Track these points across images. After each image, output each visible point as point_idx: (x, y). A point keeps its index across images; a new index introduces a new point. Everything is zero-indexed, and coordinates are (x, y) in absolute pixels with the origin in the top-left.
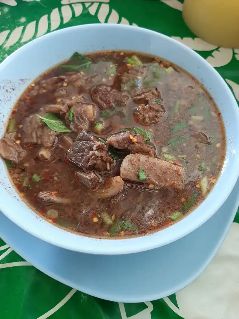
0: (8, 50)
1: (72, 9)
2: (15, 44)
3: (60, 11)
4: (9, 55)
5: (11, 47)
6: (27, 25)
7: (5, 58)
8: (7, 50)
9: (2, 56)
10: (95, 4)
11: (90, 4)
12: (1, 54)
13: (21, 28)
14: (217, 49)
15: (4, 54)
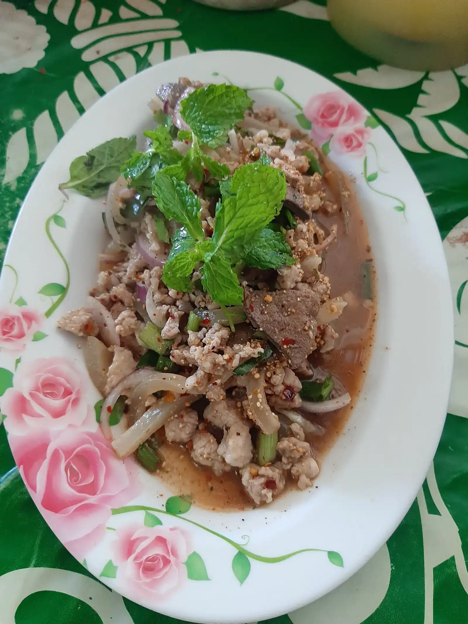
0: (18, 189)
1: (114, 66)
2: (25, 172)
3: (90, 76)
4: (23, 198)
5: (20, 180)
6: (32, 124)
7: (19, 207)
8: (13, 188)
9: (8, 204)
10: (156, 45)
11: (146, 48)
12: (5, 202)
13: (22, 133)
14: (426, 77)
15: (13, 200)
